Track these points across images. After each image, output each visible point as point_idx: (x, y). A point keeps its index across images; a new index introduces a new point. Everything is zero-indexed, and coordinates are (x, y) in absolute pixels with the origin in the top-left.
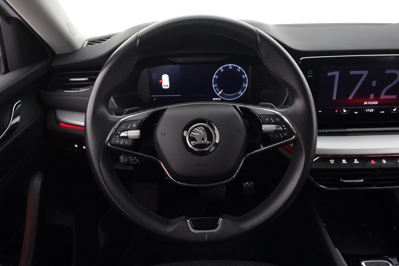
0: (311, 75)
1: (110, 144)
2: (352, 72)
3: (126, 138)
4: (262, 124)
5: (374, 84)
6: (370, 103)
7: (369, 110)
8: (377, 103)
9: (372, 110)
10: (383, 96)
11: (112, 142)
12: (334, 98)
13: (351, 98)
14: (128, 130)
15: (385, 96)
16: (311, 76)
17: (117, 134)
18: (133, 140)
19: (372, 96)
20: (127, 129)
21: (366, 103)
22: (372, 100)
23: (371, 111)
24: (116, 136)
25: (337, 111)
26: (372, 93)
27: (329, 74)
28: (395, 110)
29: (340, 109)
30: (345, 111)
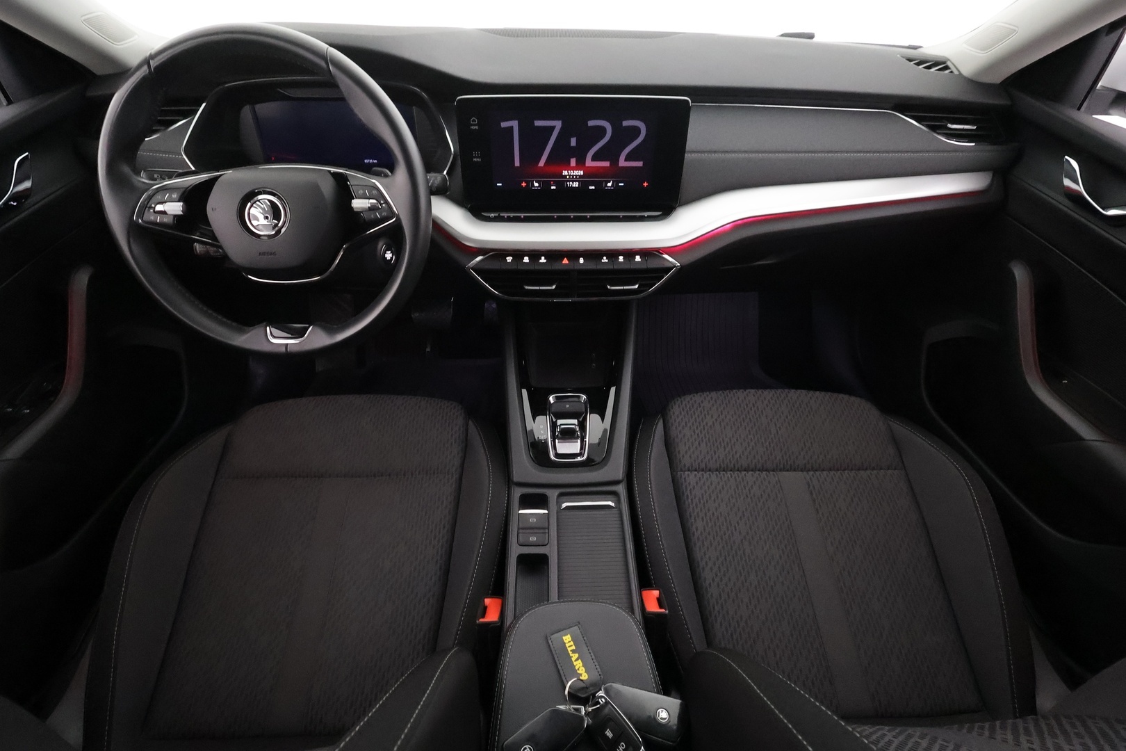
0: (475, 125)
1: (142, 220)
2: (538, 123)
3: (164, 213)
4: (353, 199)
5: (573, 142)
6: (571, 173)
7: (571, 183)
8: (581, 173)
9: (576, 185)
10: (589, 163)
11: (145, 218)
12: (517, 164)
13: (541, 164)
14: (165, 202)
15: (593, 162)
16: (477, 127)
17: (150, 207)
18: (175, 216)
19: (573, 162)
20: (163, 201)
21: (565, 173)
22: (573, 169)
23: (574, 186)
24: (149, 210)
25: (524, 184)
26: (573, 157)
27: (504, 125)
28: (609, 184)
29: (529, 181)
30: (536, 184)
